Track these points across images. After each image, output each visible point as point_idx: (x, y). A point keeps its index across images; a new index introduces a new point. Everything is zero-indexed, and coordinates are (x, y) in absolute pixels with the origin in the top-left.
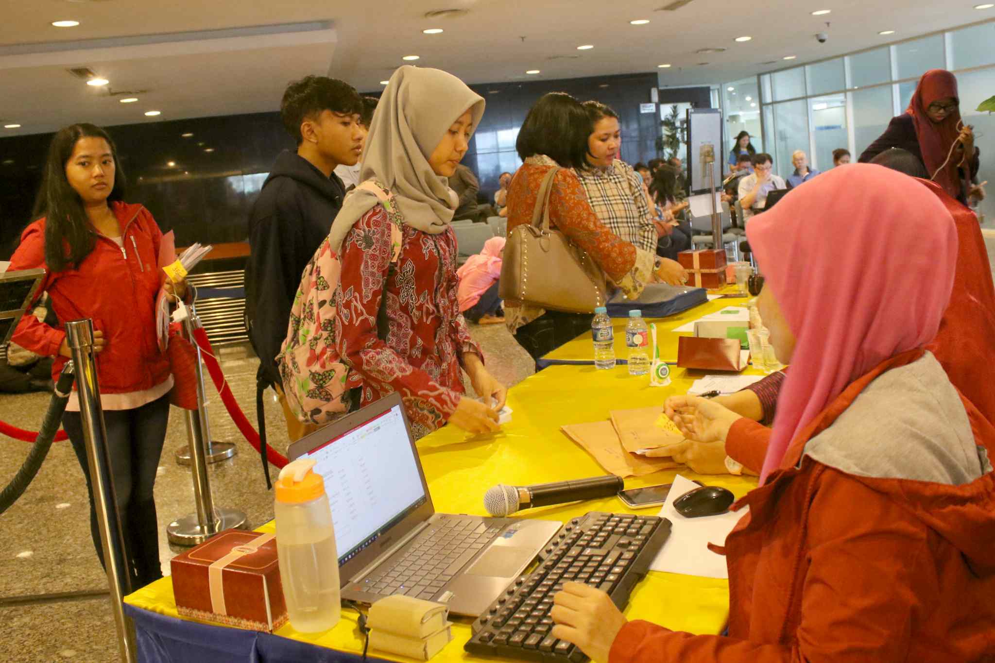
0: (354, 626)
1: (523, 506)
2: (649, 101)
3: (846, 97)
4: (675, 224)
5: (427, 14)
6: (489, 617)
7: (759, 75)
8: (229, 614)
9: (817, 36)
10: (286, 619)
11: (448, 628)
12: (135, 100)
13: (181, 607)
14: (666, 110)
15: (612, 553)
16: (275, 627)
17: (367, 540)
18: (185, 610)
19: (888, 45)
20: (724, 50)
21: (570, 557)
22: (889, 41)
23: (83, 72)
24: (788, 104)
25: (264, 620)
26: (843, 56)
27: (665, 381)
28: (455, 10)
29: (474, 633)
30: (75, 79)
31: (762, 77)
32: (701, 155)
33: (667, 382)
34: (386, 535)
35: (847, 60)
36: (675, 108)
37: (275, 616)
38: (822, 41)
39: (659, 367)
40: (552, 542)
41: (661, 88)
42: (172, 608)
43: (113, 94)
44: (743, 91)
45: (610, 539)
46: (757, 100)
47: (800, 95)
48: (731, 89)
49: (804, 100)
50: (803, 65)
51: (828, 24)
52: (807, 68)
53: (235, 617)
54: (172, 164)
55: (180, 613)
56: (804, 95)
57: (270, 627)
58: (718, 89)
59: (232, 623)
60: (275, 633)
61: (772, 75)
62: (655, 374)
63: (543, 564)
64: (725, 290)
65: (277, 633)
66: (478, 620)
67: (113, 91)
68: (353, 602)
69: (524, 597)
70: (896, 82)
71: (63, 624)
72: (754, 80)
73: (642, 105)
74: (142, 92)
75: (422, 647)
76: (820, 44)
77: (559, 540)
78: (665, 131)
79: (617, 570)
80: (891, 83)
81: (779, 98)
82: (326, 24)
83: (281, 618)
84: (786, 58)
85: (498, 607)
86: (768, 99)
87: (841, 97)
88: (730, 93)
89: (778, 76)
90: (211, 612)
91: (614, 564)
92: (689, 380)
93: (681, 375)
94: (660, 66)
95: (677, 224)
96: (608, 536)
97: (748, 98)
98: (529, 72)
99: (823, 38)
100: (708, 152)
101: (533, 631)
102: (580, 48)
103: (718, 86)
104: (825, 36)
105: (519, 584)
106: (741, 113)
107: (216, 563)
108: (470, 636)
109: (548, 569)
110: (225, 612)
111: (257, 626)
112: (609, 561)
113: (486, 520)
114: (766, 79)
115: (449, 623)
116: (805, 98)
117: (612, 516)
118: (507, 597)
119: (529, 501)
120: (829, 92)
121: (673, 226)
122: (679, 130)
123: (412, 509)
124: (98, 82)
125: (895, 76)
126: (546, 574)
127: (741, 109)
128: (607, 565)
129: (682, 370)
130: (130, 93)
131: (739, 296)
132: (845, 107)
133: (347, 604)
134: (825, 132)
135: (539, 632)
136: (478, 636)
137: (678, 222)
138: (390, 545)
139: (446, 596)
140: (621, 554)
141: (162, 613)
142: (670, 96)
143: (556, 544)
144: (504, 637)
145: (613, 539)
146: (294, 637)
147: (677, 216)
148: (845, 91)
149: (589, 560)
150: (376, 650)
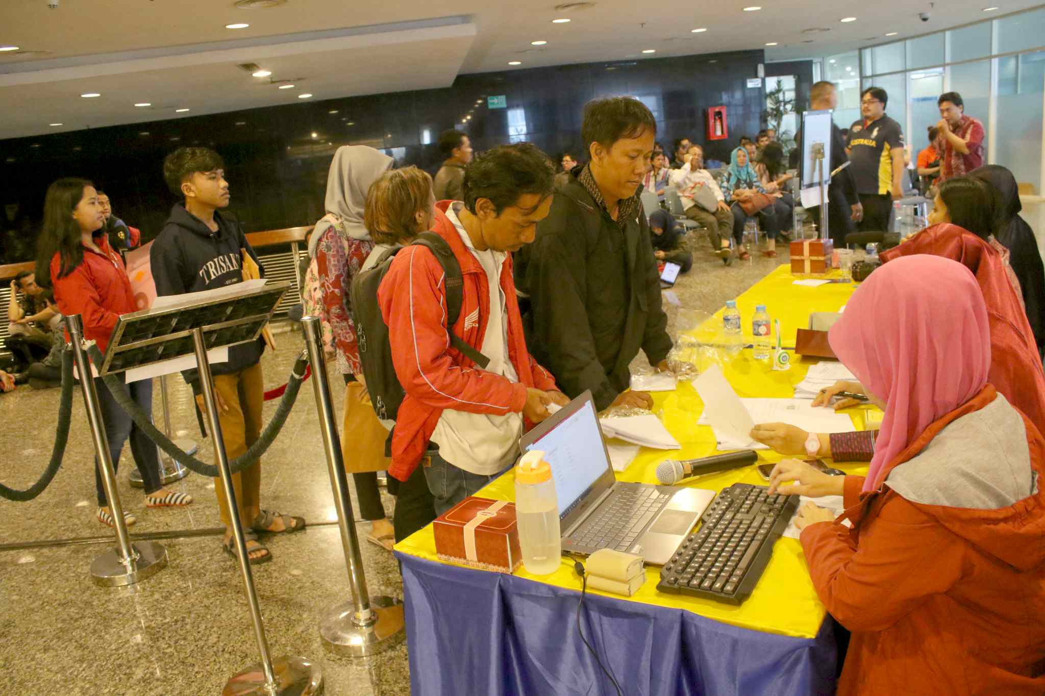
0: (572, 570)
1: (686, 476)
2: (756, 76)
3: (944, 69)
4: (779, 195)
5: (557, 7)
6: (672, 565)
7: (860, 49)
8: (479, 561)
9: (920, 14)
10: (522, 564)
11: (643, 574)
12: (292, 86)
13: (441, 553)
14: (771, 83)
15: (757, 518)
16: (514, 570)
17: (572, 505)
18: (443, 556)
19: (990, 19)
20: (829, 29)
21: (726, 520)
22: (992, 16)
23: (250, 67)
24: (888, 77)
25: (506, 565)
26: (944, 31)
27: (785, 366)
28: (583, 4)
29: (662, 577)
30: (244, 73)
31: (863, 51)
32: (812, 152)
33: (788, 366)
34: (586, 499)
35: (948, 34)
36: (779, 82)
37: (514, 563)
38: (925, 20)
39: (780, 355)
40: (710, 508)
41: (766, 62)
42: (433, 554)
43: (272, 82)
44: (843, 63)
45: (754, 506)
46: (858, 70)
47: (899, 69)
48: (832, 61)
49: (904, 74)
50: (905, 39)
51: (932, 4)
52: (908, 42)
53: (484, 563)
54: (314, 135)
55: (440, 558)
56: (904, 69)
57: (511, 570)
58: (820, 63)
59: (481, 566)
60: (514, 575)
61: (873, 49)
62: (777, 360)
63: (706, 525)
64: (831, 274)
65: (517, 575)
66: (665, 567)
67: (274, 80)
68: (568, 552)
69: (695, 551)
70: (995, 56)
71: (288, 549)
72: (856, 53)
73: (748, 80)
74: (299, 79)
75: (628, 586)
76: (923, 23)
77: (716, 506)
78: (769, 104)
79: (762, 531)
80: (991, 57)
81: (878, 72)
82: (465, 19)
83: (518, 564)
84: (888, 35)
85: (677, 558)
86: (868, 72)
87: (940, 70)
88: (832, 65)
89: (879, 50)
90: (465, 558)
91: (760, 527)
92: (805, 365)
93: (797, 359)
94: (768, 44)
95: (781, 196)
96: (753, 504)
97: (849, 69)
98: (645, 52)
99: (925, 17)
100: (819, 150)
101: (706, 576)
102: (694, 31)
103: (820, 60)
104: (928, 15)
105: (691, 540)
106: (840, 81)
107: (468, 524)
108: (659, 580)
109: (711, 530)
110: (476, 559)
111: (501, 569)
112: (756, 524)
113: (657, 487)
114: (867, 53)
115: (644, 570)
116: (905, 71)
117: (754, 487)
118: (683, 551)
119: (690, 472)
120: (927, 66)
121: (777, 198)
122: (782, 104)
123: (601, 479)
124: (262, 74)
125: (995, 51)
126: (710, 533)
127: (841, 78)
128: (754, 528)
129: (798, 356)
130: (289, 81)
131: (844, 281)
132: (943, 78)
133: (565, 553)
134: (921, 103)
135: (711, 578)
136: (666, 580)
137: (782, 193)
138: (588, 507)
139: (636, 548)
140: (765, 519)
141: (425, 558)
142: (775, 70)
143: (714, 509)
144: (686, 581)
145: (756, 506)
146: (527, 577)
147: (782, 187)
148: (944, 65)
149: (741, 523)
150: (592, 588)
